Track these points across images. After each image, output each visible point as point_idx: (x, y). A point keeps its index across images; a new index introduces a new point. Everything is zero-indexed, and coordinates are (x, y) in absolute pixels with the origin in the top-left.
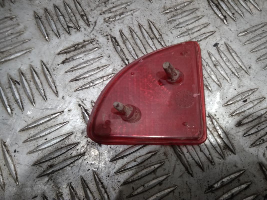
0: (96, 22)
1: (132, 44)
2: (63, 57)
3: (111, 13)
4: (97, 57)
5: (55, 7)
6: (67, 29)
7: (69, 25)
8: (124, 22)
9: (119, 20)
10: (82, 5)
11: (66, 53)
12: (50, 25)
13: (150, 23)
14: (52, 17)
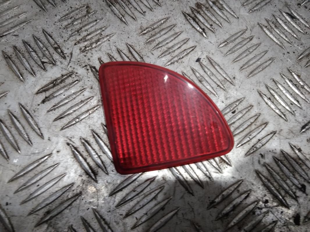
0: (71, 54)
2: (42, 96)
3: (86, 41)
4: (79, 90)
5: (25, 43)
6: (42, 65)
7: (43, 60)
8: (102, 49)
9: (95, 47)
10: (53, 37)
11: (45, 91)
12: (23, 64)
13: (129, 47)
14: (23, 54)
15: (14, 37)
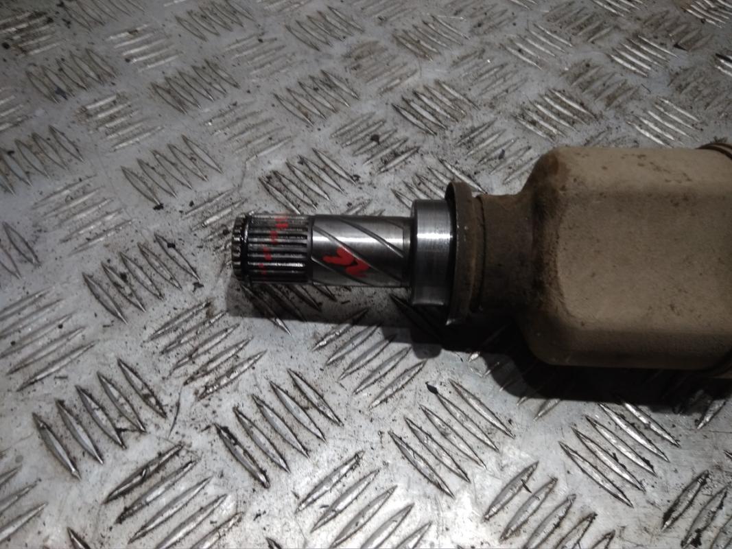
0: (178, 405)
1: (265, 431)
2: (118, 507)
3: (207, 373)
4: (195, 483)
5: (81, 391)
6: (117, 436)
7: (119, 426)
8: (240, 388)
9: (226, 385)
10: (140, 373)
11: (123, 494)
12: (76, 438)
13: (295, 376)
14: (77, 418)
15: (59, 382)
